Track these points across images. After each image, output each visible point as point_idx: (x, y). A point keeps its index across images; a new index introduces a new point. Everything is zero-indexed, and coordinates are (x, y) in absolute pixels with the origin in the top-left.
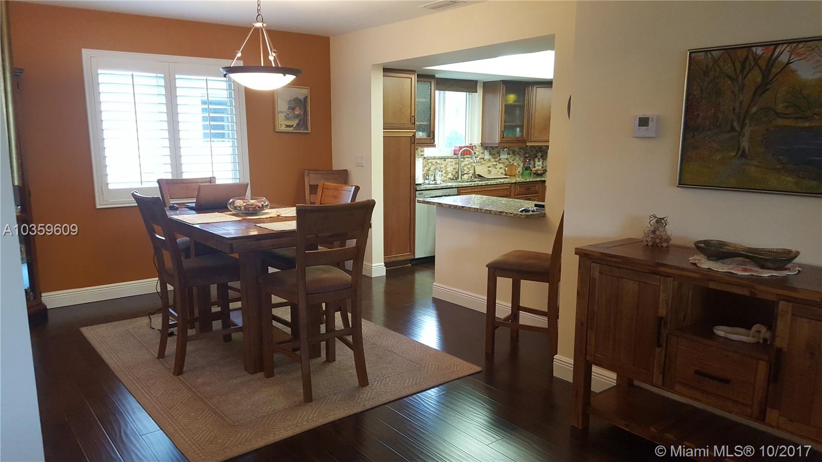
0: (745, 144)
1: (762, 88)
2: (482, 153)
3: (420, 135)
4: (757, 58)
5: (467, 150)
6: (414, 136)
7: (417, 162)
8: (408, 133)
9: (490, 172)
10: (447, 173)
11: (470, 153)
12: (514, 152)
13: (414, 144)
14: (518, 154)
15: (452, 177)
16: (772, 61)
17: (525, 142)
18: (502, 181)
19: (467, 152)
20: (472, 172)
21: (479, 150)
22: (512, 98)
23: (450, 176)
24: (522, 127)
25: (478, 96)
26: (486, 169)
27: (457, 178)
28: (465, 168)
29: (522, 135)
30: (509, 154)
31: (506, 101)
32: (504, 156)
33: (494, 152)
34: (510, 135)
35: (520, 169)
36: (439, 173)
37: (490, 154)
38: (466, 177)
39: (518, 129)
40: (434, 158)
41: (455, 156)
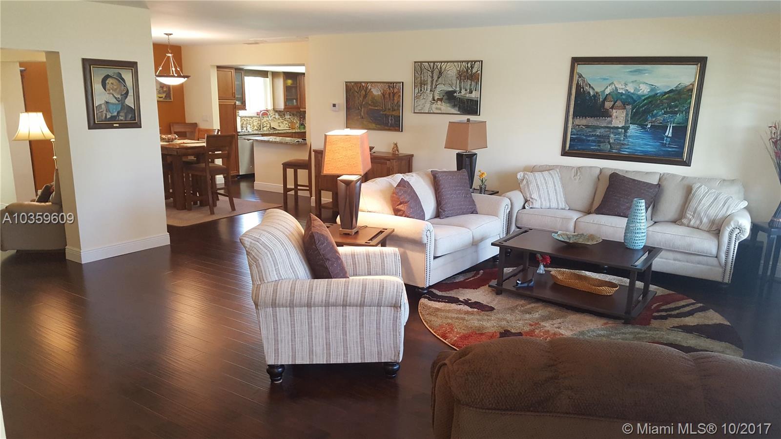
0: (362, 114)
1: (365, 96)
2: (274, 114)
3: (238, 103)
4: (363, 87)
5: (265, 113)
6: (235, 104)
7: (237, 119)
8: (232, 102)
9: (279, 126)
10: (253, 126)
11: (267, 114)
12: (293, 115)
13: (235, 108)
14: (296, 115)
15: (257, 128)
16: (367, 88)
17: (299, 108)
18: (287, 131)
19: (265, 114)
20: (268, 125)
21: (272, 113)
22: (289, 82)
23: (256, 128)
24: (297, 100)
25: (268, 80)
26: (277, 124)
27: (260, 129)
28: (265, 123)
29: (297, 104)
30: (290, 115)
31: (286, 84)
32: (287, 117)
33: (281, 114)
34: (290, 104)
35: (298, 125)
36: (249, 126)
37: (279, 115)
38: (265, 129)
39: (295, 101)
40: (246, 117)
41: (258, 116)
